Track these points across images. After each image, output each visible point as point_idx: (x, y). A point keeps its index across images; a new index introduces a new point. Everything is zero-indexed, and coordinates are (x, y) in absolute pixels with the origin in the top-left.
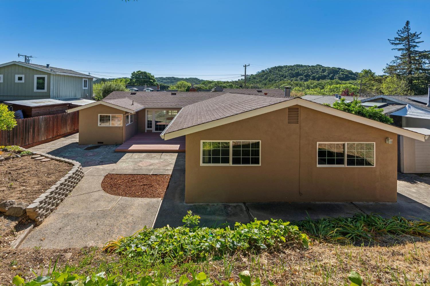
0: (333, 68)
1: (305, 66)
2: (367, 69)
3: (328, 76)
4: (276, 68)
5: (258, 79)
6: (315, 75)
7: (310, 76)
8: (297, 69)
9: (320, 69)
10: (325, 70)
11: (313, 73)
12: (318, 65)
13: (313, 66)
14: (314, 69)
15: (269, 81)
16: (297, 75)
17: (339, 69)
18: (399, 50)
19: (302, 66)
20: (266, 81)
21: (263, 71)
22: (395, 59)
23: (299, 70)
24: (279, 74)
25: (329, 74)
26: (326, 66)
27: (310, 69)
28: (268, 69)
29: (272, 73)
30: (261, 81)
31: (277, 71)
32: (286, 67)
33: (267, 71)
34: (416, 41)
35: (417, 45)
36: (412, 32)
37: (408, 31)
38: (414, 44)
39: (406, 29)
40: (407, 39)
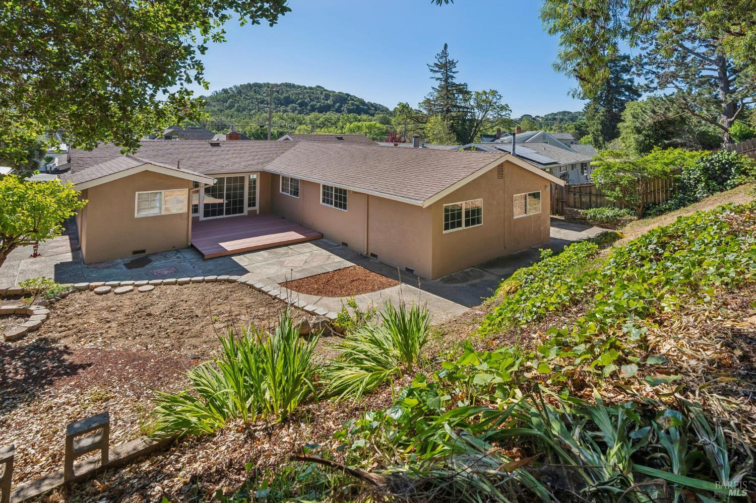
1: (299, 87)
2: (404, 103)
3: (333, 106)
4: (249, 86)
5: (215, 106)
6: (314, 103)
7: (307, 104)
8: (287, 91)
9: (322, 93)
10: (329, 95)
11: (312, 100)
12: (319, 87)
13: (311, 88)
14: (313, 93)
15: (238, 111)
16: (287, 101)
17: (348, 95)
18: (438, 79)
19: (294, 86)
20: (232, 110)
21: (225, 91)
22: (432, 91)
23: (290, 93)
24: (257, 99)
25: (335, 103)
26: (330, 89)
27: (307, 93)
28: (235, 87)
29: (243, 96)
30: (221, 111)
31: (252, 93)
32: (268, 85)
33: (233, 92)
34: (454, 70)
35: (454, 75)
36: (450, 58)
37: (446, 57)
38: (451, 74)
39: (444, 54)
40: (445, 67)
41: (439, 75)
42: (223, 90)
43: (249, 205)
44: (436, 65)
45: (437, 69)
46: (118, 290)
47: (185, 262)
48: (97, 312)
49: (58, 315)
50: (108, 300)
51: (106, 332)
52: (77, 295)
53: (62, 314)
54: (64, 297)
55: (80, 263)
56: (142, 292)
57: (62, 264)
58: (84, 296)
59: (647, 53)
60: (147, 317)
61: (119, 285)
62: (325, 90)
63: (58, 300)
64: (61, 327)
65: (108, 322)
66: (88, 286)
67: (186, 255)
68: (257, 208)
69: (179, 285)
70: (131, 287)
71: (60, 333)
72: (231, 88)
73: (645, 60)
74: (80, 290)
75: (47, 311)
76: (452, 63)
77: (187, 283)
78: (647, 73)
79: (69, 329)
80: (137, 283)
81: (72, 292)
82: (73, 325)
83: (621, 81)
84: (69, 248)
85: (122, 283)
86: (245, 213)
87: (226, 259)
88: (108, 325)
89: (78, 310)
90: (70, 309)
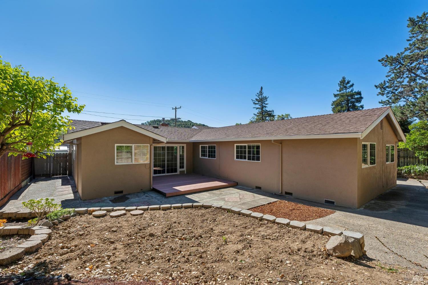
0: (199, 124)
9: (191, 124)
12: (189, 121)
13: (185, 122)
14: (186, 124)
18: (257, 108)
22: (254, 116)
27: (183, 124)
34: (266, 103)
35: (267, 106)
36: (264, 95)
37: (262, 95)
38: (265, 105)
39: (261, 93)
40: (261, 101)
41: (258, 106)
42: (142, 124)
43: (180, 168)
44: (256, 99)
45: (257, 102)
46: (113, 214)
47: (153, 199)
48: (98, 233)
49: (60, 236)
50: (106, 221)
51: (114, 254)
52: (78, 218)
53: (64, 234)
54: (66, 219)
55: (77, 199)
56: (134, 215)
57: (66, 200)
58: (84, 218)
59: (389, 80)
60: (151, 238)
61: (113, 210)
62: (193, 123)
63: (60, 222)
64: (63, 248)
65: (112, 243)
66: (87, 210)
67: (152, 195)
68: (185, 169)
69: (163, 210)
70: (124, 212)
71: (61, 255)
72: (145, 123)
73: (387, 85)
74: (80, 214)
75: (50, 231)
76: (266, 98)
77: (169, 208)
78: (388, 93)
79: (72, 251)
80: (127, 208)
81: (73, 216)
82: (76, 246)
83: (356, 107)
84: (71, 192)
85: (115, 208)
86: (178, 173)
87: (181, 197)
88: (113, 246)
89: (80, 231)
90: (72, 230)
